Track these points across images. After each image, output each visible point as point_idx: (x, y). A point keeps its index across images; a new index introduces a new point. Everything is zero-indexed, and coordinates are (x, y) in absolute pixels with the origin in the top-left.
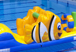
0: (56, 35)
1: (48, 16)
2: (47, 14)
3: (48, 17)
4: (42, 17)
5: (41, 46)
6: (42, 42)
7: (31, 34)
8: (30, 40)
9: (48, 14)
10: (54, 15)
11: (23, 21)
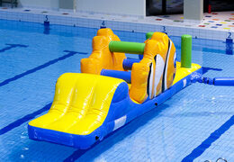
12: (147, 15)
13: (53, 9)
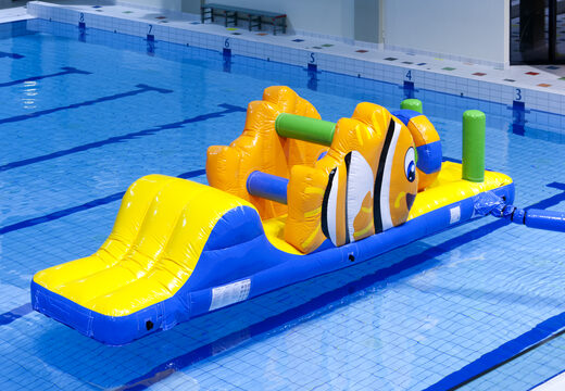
0: (397, 205)
1: (376, 124)
2: (374, 117)
3: (377, 128)
4: (357, 128)
5: (351, 258)
6: (352, 240)
7: (320, 209)
8: (314, 236)
9: (377, 115)
10: (395, 119)
11: (241, 157)
12: (511, 64)
13: (345, 41)
